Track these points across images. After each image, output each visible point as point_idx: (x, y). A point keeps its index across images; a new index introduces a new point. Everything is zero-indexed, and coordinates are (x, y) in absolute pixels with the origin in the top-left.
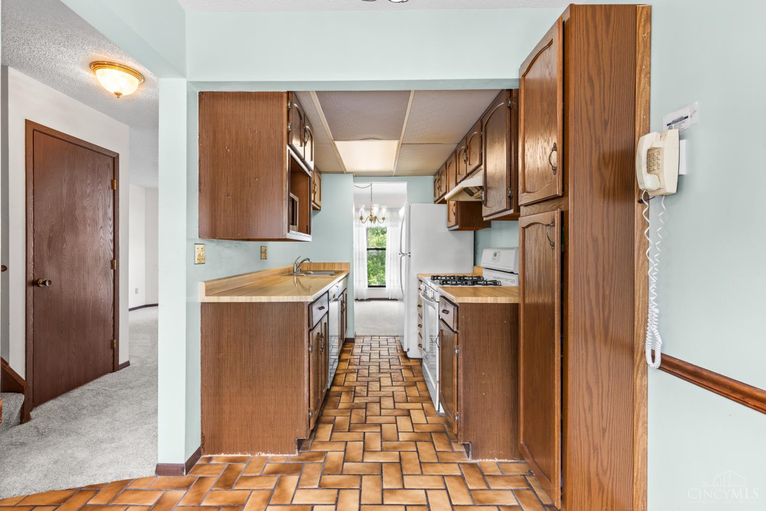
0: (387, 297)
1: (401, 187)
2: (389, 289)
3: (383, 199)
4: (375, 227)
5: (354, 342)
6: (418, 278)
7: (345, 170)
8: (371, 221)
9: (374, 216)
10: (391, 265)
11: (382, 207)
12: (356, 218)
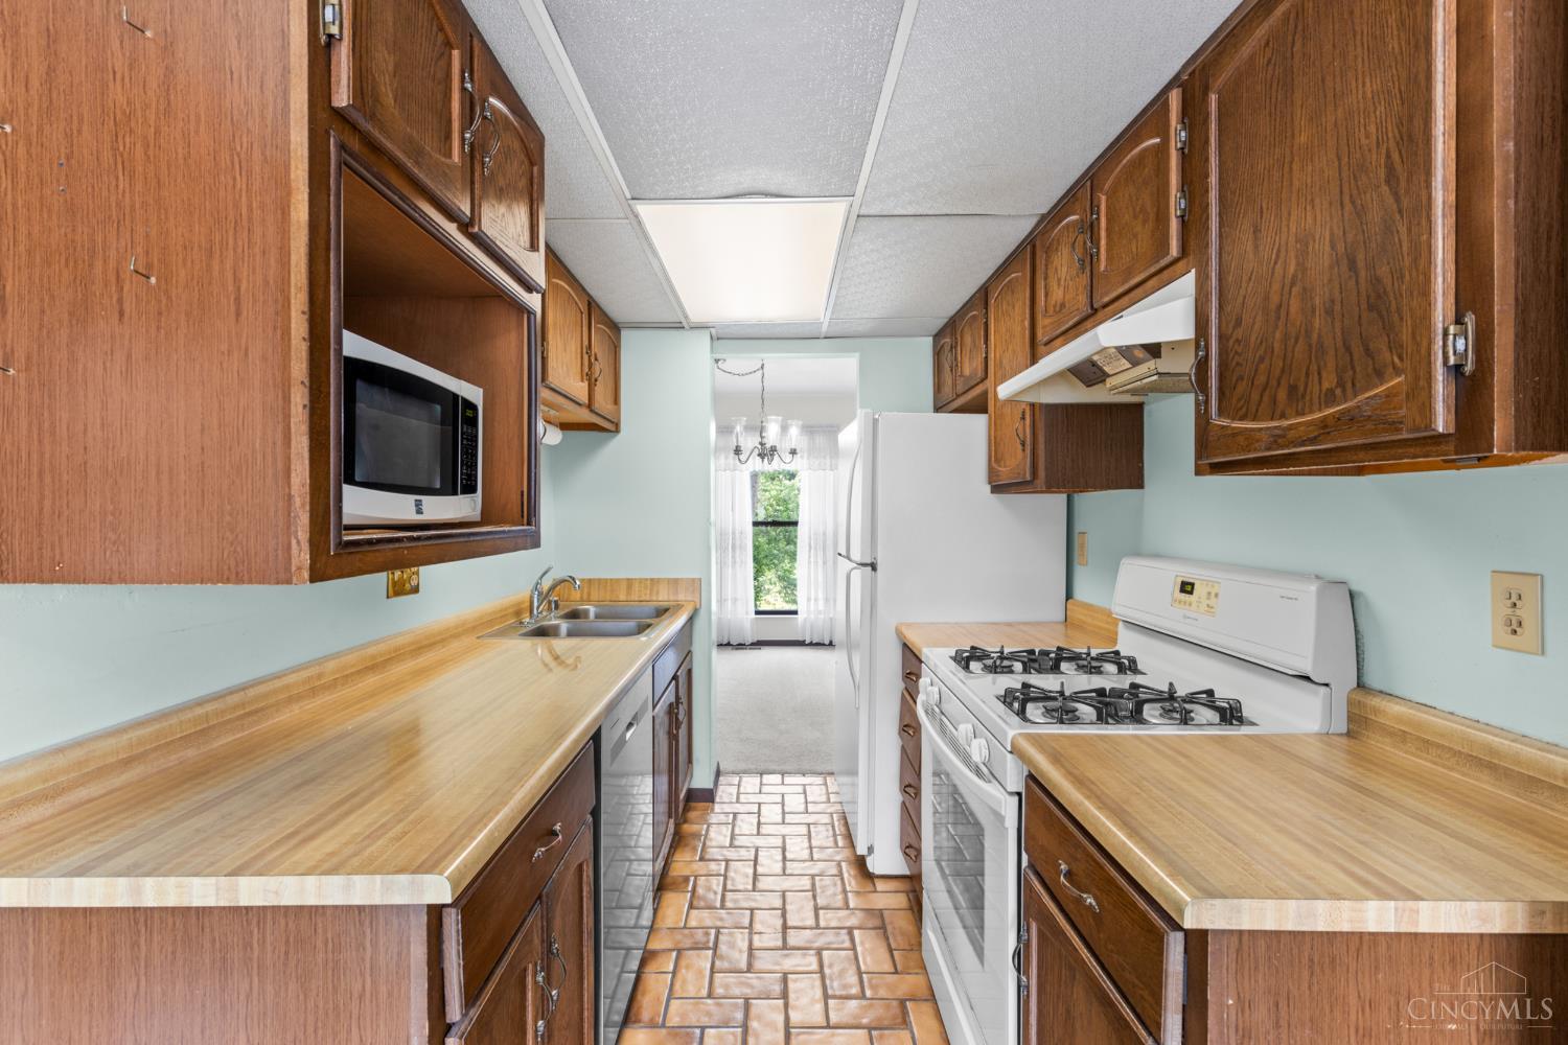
0: (801, 639)
1: (841, 369)
2: (805, 619)
3: (792, 403)
4: (771, 471)
5: (712, 801)
6: (899, 634)
7: (686, 317)
8: (763, 458)
9: (768, 446)
10: (809, 562)
11: (789, 422)
12: (717, 450)
